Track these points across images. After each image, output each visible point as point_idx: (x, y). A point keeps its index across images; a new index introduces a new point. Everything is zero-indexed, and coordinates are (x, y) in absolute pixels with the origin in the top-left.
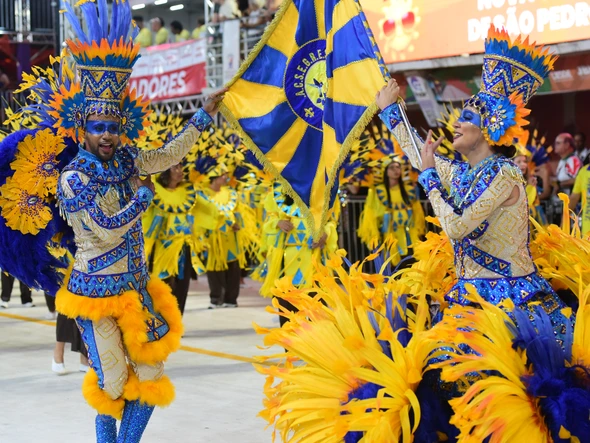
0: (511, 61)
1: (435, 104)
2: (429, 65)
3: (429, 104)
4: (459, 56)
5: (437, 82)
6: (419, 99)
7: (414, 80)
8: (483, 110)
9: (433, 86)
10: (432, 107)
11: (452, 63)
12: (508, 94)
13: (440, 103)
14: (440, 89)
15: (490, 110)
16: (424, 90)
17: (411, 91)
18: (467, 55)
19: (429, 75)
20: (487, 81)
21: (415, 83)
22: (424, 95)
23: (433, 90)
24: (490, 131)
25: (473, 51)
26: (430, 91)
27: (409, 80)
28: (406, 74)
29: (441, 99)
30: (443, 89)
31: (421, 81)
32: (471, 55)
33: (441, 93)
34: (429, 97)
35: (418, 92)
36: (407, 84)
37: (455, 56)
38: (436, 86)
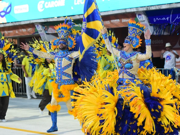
0: (136, 28)
1: (45, 34)
2: (43, 21)
3: (43, 34)
4: (54, 18)
5: (46, 27)
6: (39, 33)
7: (38, 26)
8: (131, 40)
9: (44, 28)
10: (44, 35)
11: (51, 20)
12: (136, 36)
13: (47, 34)
14: (47, 29)
15: (132, 40)
16: (41, 29)
17: (37, 30)
18: (56, 17)
19: (43, 24)
20: (131, 33)
21: (38, 27)
22: (41, 31)
23: (44, 29)
24: (133, 45)
25: (58, 16)
26: (43, 29)
27: (36, 26)
28: (35, 24)
29: (47, 33)
30: (48, 29)
31: (40, 26)
32: (58, 17)
33: (47, 30)
34: (43, 32)
35: (39, 30)
36: (35, 27)
37: (52, 18)
38: (45, 28)
